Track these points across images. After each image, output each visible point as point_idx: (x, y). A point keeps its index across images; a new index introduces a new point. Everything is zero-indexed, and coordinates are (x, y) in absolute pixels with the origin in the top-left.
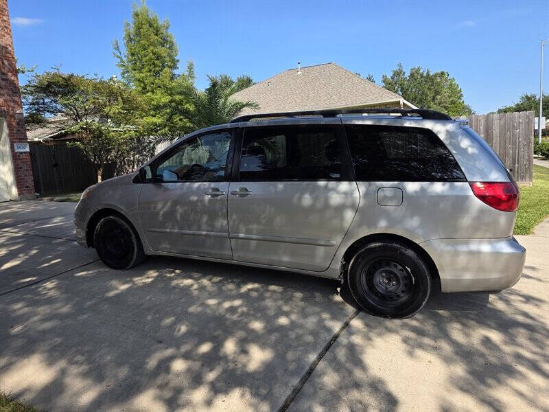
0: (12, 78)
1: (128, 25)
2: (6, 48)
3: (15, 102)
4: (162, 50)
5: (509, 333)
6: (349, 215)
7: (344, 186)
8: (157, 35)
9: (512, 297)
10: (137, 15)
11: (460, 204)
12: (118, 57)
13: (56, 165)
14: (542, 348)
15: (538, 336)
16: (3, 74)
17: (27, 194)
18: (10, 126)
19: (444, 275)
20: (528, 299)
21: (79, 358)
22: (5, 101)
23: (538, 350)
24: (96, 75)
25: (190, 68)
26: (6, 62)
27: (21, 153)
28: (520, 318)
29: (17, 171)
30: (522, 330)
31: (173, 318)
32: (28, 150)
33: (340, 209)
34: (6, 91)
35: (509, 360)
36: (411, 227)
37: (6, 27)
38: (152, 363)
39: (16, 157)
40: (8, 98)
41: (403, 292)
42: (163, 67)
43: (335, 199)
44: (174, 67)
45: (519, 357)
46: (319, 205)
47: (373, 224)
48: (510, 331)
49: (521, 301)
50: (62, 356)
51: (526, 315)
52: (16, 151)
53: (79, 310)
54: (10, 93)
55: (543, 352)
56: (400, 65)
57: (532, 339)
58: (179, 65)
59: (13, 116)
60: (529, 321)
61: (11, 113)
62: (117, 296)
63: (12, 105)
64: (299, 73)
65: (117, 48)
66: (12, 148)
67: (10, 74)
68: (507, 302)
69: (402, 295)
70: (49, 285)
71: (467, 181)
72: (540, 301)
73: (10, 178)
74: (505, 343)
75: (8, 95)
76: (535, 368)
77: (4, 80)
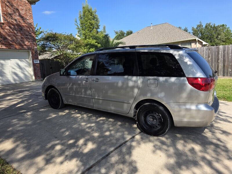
0: (33, 35)
1: (81, 12)
2: (31, 24)
3: (34, 44)
4: (93, 22)
6: (136, 91)
7: (134, 78)
8: (91, 15)
9: (216, 131)
10: (84, 8)
11: (182, 87)
12: (76, 25)
13: (51, 68)
14: (218, 155)
15: (219, 150)
16: (30, 34)
17: (38, 79)
18: (32, 53)
19: (175, 119)
20: (224, 132)
21: (26, 141)
22: (31, 44)
23: (215, 156)
24: (66, 33)
25: (104, 28)
26: (31, 29)
27: (36, 63)
28: (215, 141)
29: (35, 70)
31: (65, 129)
32: (39, 62)
33: (133, 88)
34: (31, 40)
35: (198, 159)
36: (161, 97)
37: (31, 16)
38: (49, 145)
39: (34, 65)
40: (32, 43)
41: (159, 125)
42: (94, 28)
43: (131, 84)
44: (98, 28)
45: (204, 158)
46: (125, 86)
47: (145, 95)
48: (206, 146)
49: (220, 133)
50: (19, 140)
51: (219, 140)
52: (35, 62)
53: (34, 124)
54: (32, 41)
55: (217, 157)
56: (200, 22)
57: (215, 151)
58: (100, 27)
59: (33, 50)
60: (219, 143)
61: (33, 48)
62: (50, 119)
63: (33, 45)
64: (152, 28)
65: (76, 22)
66: (33, 61)
67: (32, 34)
68: (213, 133)
69: (158, 126)
70: (29, 113)
71: (186, 77)
73: (32, 73)
74: (201, 151)
75: (32, 42)
76: (209, 164)
77: (30, 36)
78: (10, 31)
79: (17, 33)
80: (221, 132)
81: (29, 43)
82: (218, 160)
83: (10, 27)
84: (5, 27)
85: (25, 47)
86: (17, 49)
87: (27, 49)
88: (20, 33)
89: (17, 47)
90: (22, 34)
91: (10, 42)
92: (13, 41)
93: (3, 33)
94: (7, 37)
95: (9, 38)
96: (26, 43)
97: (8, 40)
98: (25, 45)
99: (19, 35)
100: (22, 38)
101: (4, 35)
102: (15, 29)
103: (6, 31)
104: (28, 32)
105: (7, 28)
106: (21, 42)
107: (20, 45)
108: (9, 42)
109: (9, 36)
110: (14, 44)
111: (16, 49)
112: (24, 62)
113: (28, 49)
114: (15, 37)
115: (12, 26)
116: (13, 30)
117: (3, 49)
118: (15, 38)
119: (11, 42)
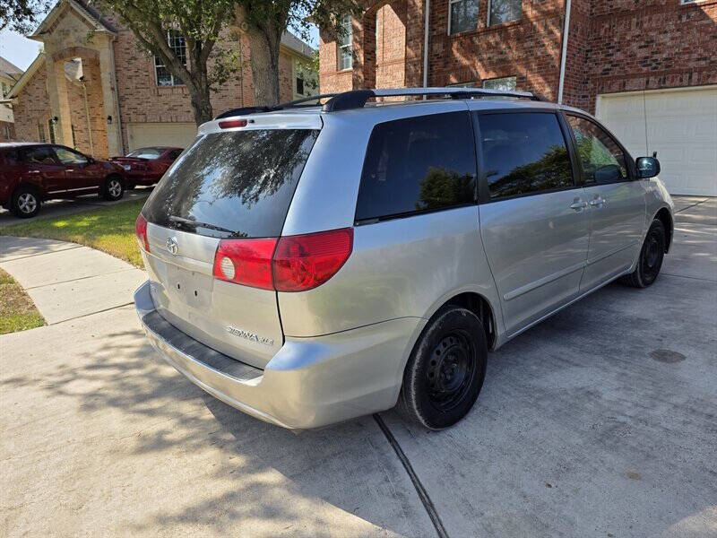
5: (160, 381)
9: (182, 432)
14: (124, 384)
15: (128, 394)
20: (159, 443)
23: (126, 381)
28: (155, 404)
30: (147, 391)
35: (146, 360)
45: (139, 366)
48: (159, 384)
49: (168, 433)
51: (151, 413)
55: (120, 382)
60: (143, 406)
72: (141, 450)
74: (155, 371)
76: (123, 367)
80: (168, 437)
82: (115, 378)
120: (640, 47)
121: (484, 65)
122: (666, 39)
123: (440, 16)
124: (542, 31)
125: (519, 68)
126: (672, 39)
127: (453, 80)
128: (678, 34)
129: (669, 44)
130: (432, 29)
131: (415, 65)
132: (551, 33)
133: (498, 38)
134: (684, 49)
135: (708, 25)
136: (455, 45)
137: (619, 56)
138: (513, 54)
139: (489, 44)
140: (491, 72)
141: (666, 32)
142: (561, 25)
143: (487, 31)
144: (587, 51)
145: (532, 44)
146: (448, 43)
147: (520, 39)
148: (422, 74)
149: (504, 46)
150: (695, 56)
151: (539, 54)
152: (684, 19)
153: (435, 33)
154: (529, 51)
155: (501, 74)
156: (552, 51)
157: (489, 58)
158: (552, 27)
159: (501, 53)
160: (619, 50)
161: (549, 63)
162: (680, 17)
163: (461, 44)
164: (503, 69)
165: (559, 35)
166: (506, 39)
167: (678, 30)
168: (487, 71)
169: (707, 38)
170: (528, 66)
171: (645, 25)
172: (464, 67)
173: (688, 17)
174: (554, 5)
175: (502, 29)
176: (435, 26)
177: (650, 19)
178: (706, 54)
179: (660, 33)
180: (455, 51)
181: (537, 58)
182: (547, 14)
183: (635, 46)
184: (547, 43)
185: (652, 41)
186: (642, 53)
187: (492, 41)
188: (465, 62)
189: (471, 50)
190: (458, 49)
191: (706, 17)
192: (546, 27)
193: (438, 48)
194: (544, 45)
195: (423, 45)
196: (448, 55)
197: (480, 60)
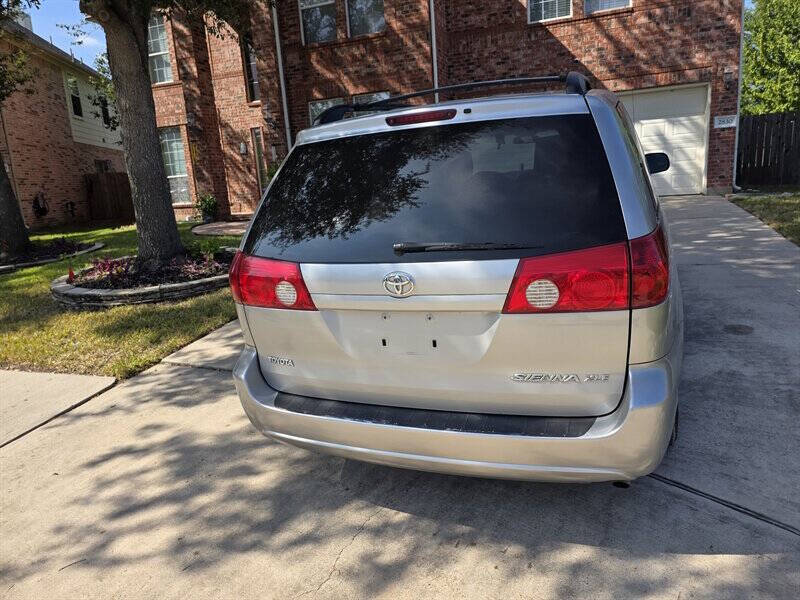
0: (732, 22)
3: (728, 56)
16: (719, 19)
17: (718, 187)
18: (715, 93)
22: (714, 58)
27: (723, 129)
29: (711, 155)
32: (735, 123)
34: (718, 43)
39: (714, 136)
40: (719, 53)
52: (717, 126)
54: (724, 45)
55: (199, 518)
59: (720, 78)
61: (719, 73)
63: (723, 61)
66: (712, 122)
67: (729, 17)
73: (702, 164)
74: (236, 488)
75: (721, 48)
77: (717, 28)
78: (648, 29)
79: (672, 30)
81: (709, 58)
83: (650, 16)
84: (636, 19)
85: (689, 73)
86: (660, 86)
87: (696, 78)
88: (682, 27)
89: (662, 78)
90: (686, 30)
91: (642, 66)
92: (653, 60)
93: (628, 41)
94: (636, 52)
95: (642, 54)
96: (699, 58)
97: (639, 59)
98: (693, 66)
99: (678, 33)
100: (685, 43)
101: (628, 49)
102: (666, 18)
103: (636, 31)
104: (713, 16)
105: (643, 20)
106: (678, 59)
107: (675, 69)
108: (638, 68)
109: (642, 45)
110: (655, 70)
111: (658, 86)
112: (683, 125)
113: (701, 81)
114: (661, 44)
115: (658, 11)
116: (658, 24)
117: (618, 91)
118: (659, 50)
119: (644, 67)
120: (498, 64)
121: (351, 79)
122: (519, 56)
123: (291, 22)
124: (410, 44)
125: (390, 82)
126: (525, 56)
127: (318, 95)
128: (529, 52)
129: (523, 60)
130: (282, 37)
131: (269, 78)
132: (419, 46)
133: (363, 50)
134: (536, 66)
135: (553, 44)
136: (314, 56)
137: (479, 72)
138: (383, 68)
139: (353, 56)
140: (360, 86)
141: (519, 49)
142: (428, 38)
143: (349, 42)
144: (450, 67)
145: (401, 57)
146: (304, 53)
147: (387, 51)
148: (280, 88)
149: (371, 59)
150: (547, 72)
151: (410, 68)
152: (533, 38)
153: (286, 42)
154: (399, 64)
155: (372, 89)
156: (423, 66)
157: (356, 72)
158: (420, 41)
159: (369, 66)
160: (479, 67)
161: (421, 78)
162: (529, 36)
163: (321, 55)
164: (373, 84)
165: (428, 48)
166: (372, 51)
167: (529, 48)
168: (356, 86)
169: (555, 56)
170: (400, 81)
171: (500, 42)
172: (328, 81)
173: (536, 35)
174: (418, 18)
175: (366, 41)
176: (286, 34)
177: (503, 37)
178: (555, 71)
179: (514, 51)
180: (315, 64)
181: (409, 72)
182: (412, 27)
183: (492, 62)
184: (416, 57)
185: (508, 58)
186: (500, 69)
187: (357, 53)
188: (329, 75)
189: (334, 63)
190: (318, 62)
191: (551, 36)
192: (414, 40)
193: (294, 59)
194: (414, 59)
195: (276, 55)
196: (307, 67)
197: (346, 74)
